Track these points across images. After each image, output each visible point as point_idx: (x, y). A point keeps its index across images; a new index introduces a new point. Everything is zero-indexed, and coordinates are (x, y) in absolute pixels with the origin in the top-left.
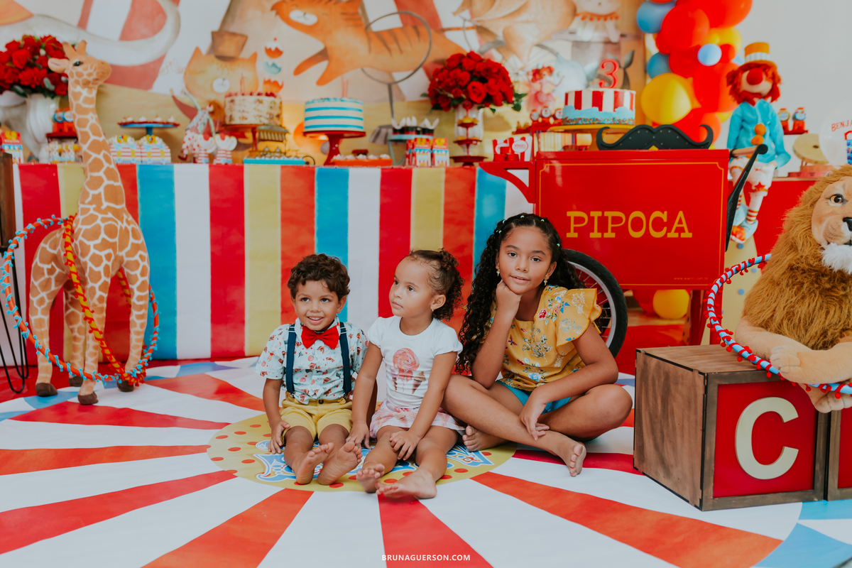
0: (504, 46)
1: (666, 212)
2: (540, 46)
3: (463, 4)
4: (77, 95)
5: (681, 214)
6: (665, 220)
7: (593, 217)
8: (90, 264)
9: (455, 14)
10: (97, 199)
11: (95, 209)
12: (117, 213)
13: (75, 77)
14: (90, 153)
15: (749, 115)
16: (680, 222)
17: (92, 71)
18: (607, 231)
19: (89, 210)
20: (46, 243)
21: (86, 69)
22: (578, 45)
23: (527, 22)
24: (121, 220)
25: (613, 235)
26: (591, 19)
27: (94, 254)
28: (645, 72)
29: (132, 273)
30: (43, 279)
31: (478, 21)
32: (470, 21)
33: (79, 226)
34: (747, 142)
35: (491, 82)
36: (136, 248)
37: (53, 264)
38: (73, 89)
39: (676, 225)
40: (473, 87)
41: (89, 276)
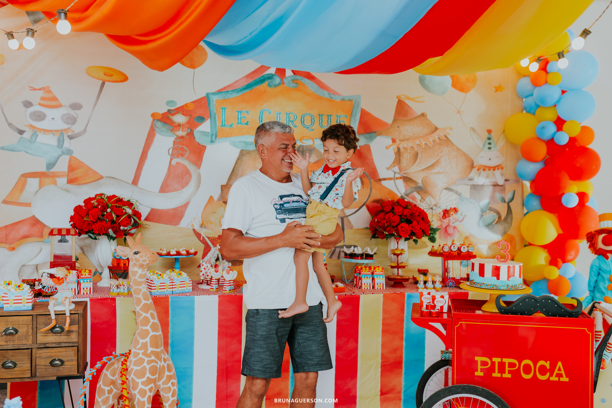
0: (422, 190)
1: (548, 362)
2: (447, 189)
3: (394, 162)
4: (135, 273)
5: (560, 364)
6: (548, 368)
7: (495, 362)
8: (138, 396)
9: (388, 169)
10: (145, 346)
11: (143, 354)
12: (157, 355)
13: (134, 262)
14: (142, 313)
15: (604, 266)
16: (559, 370)
17: (146, 258)
18: (505, 373)
19: (138, 354)
20: (107, 370)
21: (142, 257)
22: (475, 187)
23: (439, 173)
24: (160, 359)
25: (510, 376)
26: (484, 170)
27: (141, 388)
28: (523, 205)
29: (166, 395)
30: (104, 397)
31: (404, 174)
32: (399, 173)
33: (132, 366)
34: (604, 287)
35: (415, 223)
36: (170, 378)
37: (112, 386)
38: (132, 269)
39: (556, 371)
40: (402, 227)
41: (137, 404)
